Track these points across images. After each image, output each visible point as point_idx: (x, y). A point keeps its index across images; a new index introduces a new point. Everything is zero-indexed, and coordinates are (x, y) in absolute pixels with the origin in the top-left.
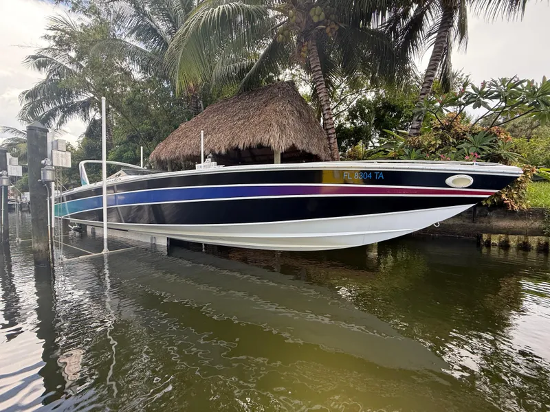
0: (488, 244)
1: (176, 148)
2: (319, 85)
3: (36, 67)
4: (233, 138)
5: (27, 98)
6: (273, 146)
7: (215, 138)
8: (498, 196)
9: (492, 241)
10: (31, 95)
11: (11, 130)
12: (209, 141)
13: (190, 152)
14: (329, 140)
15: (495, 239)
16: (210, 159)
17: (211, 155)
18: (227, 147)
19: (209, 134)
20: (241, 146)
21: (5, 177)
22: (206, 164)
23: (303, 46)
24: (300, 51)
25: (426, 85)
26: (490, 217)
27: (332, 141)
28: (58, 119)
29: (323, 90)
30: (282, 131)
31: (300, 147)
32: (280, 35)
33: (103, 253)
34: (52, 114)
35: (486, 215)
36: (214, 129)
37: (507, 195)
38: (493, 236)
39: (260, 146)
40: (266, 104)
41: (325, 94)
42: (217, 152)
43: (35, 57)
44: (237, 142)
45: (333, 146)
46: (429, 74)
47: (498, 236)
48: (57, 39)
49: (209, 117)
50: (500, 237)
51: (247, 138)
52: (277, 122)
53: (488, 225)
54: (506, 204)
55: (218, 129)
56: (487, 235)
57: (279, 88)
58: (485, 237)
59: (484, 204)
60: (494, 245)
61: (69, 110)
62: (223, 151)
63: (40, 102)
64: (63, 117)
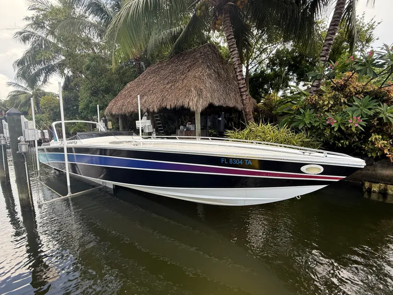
0: (369, 191)
1: (123, 106)
2: (233, 51)
3: (22, 41)
4: (163, 100)
5: (18, 65)
6: (191, 108)
7: (149, 98)
8: (381, 150)
9: (373, 189)
10: (20, 63)
11: (13, 85)
12: (145, 101)
13: (132, 109)
14: (242, 97)
15: (375, 188)
16: (145, 117)
17: (146, 114)
18: (158, 107)
19: (146, 95)
20: (168, 107)
21: (3, 138)
22: (143, 121)
23: (217, 20)
24: (215, 23)
25: (326, 48)
26: (375, 166)
27: (244, 97)
28: (42, 78)
29: (236, 55)
30: (199, 95)
31: (217, 103)
32: (199, 11)
33: (68, 196)
34: (38, 74)
35: (372, 164)
36: (150, 91)
37: (389, 150)
38: (373, 185)
39: (182, 108)
40: (190, 68)
41: (237, 59)
42: (151, 110)
43: (21, 33)
44: (165, 104)
45: (245, 102)
46: (329, 38)
47: (378, 185)
48: (34, 19)
49: (147, 79)
50: (380, 186)
51: (172, 100)
52: (196, 87)
53: (373, 172)
54: (388, 157)
55: (153, 91)
56: (368, 183)
57: (201, 53)
58: (367, 185)
59: (370, 156)
60: (374, 192)
61: (50, 70)
62: (156, 110)
63: (28, 67)
64: (46, 76)
